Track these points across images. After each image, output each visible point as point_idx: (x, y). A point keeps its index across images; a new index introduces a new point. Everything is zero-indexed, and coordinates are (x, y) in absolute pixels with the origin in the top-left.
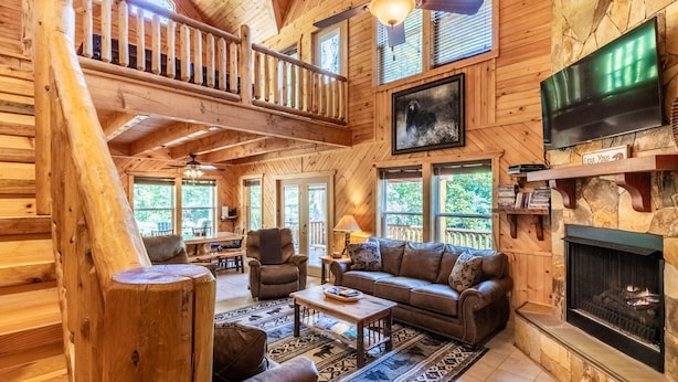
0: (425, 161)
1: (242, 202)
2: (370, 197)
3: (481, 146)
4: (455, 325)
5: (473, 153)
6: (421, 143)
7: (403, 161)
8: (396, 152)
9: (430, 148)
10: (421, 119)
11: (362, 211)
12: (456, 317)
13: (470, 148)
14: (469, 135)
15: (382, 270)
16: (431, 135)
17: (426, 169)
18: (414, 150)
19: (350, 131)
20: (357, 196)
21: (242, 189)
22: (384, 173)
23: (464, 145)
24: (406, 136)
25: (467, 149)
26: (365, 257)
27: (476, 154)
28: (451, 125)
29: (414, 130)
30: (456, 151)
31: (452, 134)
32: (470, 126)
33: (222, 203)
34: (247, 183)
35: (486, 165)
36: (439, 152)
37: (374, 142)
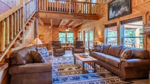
0: (117, 21)
1: (78, 36)
2: (103, 33)
3: (138, 12)
4: (118, 70)
5: (134, 15)
6: (116, 16)
7: (111, 22)
8: (109, 19)
9: (119, 16)
10: (116, 8)
11: (101, 37)
12: (118, 68)
13: (134, 13)
14: (133, 9)
15: (103, 52)
16: (119, 12)
17: (118, 23)
18: (114, 18)
19: (98, 16)
20: (100, 33)
21: (78, 33)
22: (107, 26)
23: (131, 13)
24: (112, 14)
25: (132, 14)
26: (98, 48)
27: (136, 15)
28: (126, 8)
29: (114, 12)
30: (128, 15)
31: (126, 10)
32: (133, 6)
33: (74, 36)
34: (79, 32)
35: (140, 19)
36: (122, 17)
37: (103, 18)
